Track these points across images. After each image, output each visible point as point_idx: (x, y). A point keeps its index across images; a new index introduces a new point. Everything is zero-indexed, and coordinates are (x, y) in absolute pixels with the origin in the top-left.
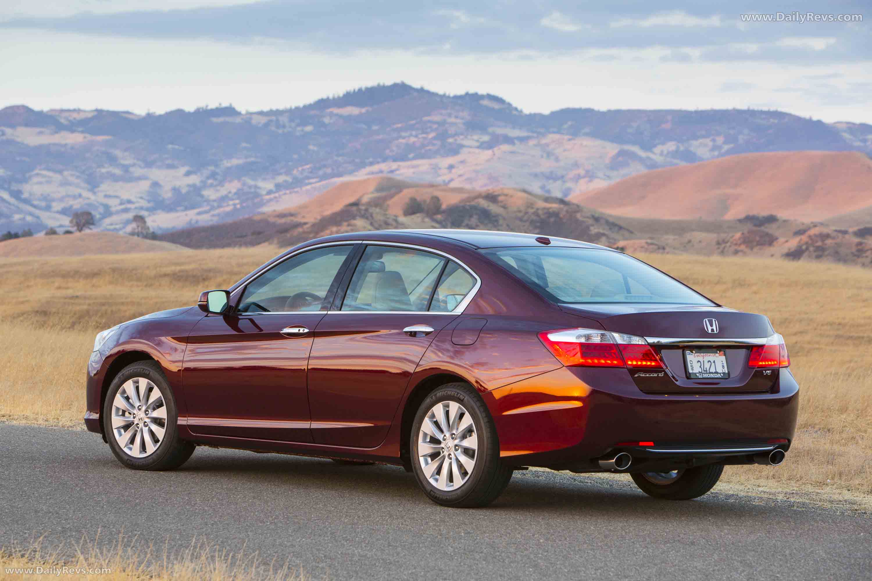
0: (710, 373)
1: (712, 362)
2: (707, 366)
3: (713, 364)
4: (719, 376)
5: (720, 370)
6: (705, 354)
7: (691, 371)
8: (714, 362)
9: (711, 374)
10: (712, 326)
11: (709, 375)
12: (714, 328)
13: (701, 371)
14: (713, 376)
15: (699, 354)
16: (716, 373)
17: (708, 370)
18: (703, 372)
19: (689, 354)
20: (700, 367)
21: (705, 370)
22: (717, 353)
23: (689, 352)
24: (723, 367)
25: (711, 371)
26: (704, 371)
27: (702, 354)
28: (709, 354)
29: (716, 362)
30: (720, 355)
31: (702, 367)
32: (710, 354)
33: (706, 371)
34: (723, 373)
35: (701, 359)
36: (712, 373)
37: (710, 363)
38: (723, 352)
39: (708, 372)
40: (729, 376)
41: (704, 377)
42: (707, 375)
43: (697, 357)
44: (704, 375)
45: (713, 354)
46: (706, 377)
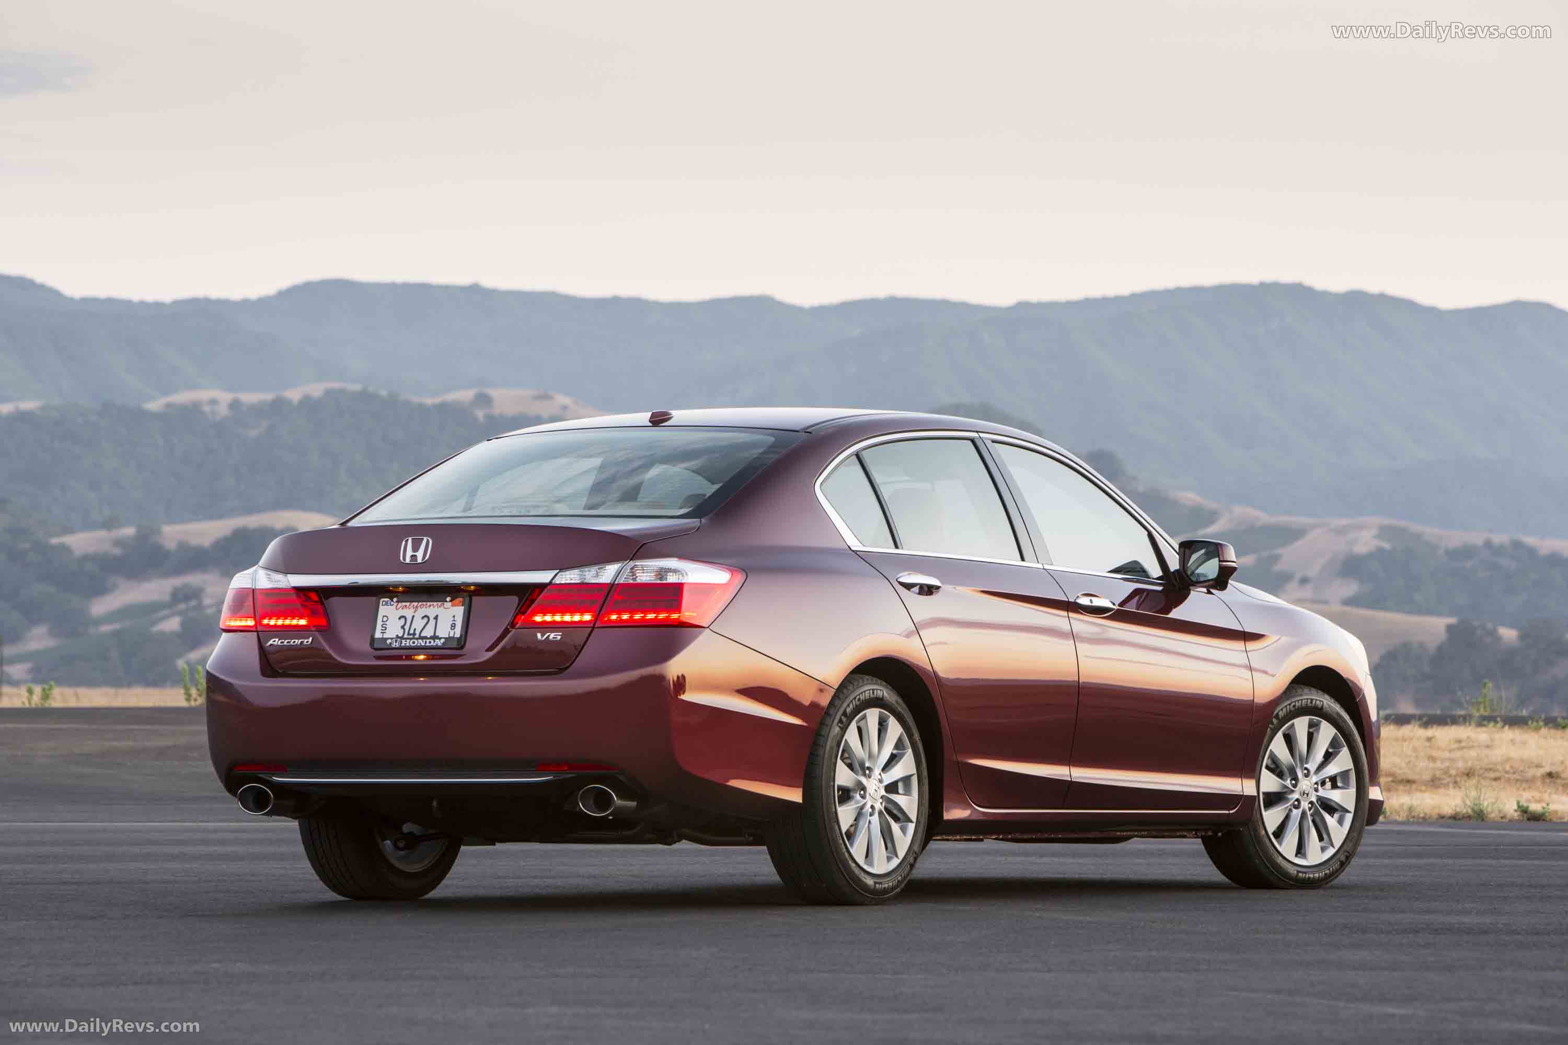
0: (422, 637)
1: (432, 617)
2: (418, 624)
3: (432, 622)
4: (439, 643)
5: (444, 631)
6: (420, 603)
7: (378, 635)
8: (436, 618)
9: (420, 641)
10: (416, 548)
11: (414, 643)
12: (420, 555)
13: (400, 635)
14: (423, 644)
15: (408, 604)
16: (435, 637)
17: (417, 632)
18: (406, 636)
19: (386, 604)
20: (403, 627)
21: (412, 632)
22: (446, 601)
23: (386, 600)
24: (453, 626)
25: (423, 635)
26: (409, 634)
27: (415, 604)
28: (428, 604)
29: (439, 618)
30: (453, 605)
31: (407, 627)
32: (431, 603)
33: (414, 634)
34: (448, 639)
35: (409, 613)
36: (426, 638)
37: (426, 620)
38: (461, 599)
39: (417, 636)
40: (461, 643)
41: (403, 645)
42: (411, 643)
43: (402, 609)
44: (403, 641)
45: (440, 603)
46: (408, 645)
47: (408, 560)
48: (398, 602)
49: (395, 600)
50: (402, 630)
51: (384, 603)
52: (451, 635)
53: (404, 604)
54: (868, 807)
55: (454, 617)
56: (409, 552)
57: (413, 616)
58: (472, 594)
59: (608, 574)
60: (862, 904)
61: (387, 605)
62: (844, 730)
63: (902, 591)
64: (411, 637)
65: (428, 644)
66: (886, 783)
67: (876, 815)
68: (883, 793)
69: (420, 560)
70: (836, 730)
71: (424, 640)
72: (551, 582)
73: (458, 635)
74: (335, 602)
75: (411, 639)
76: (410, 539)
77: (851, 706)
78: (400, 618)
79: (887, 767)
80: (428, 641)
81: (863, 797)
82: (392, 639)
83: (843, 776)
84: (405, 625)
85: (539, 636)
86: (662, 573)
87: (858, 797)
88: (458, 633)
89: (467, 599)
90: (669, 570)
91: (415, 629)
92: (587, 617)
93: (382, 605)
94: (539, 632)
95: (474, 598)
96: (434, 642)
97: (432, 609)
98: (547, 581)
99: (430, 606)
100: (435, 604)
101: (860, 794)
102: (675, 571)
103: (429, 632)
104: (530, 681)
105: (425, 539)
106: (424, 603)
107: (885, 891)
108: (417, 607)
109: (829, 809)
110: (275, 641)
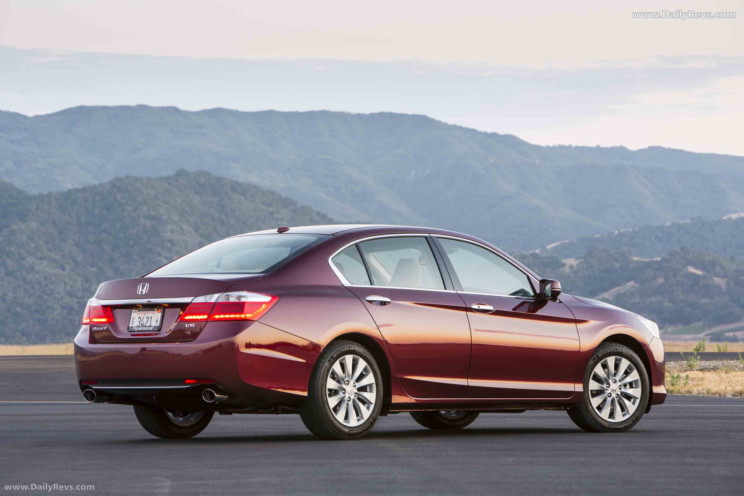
0: (145, 326)
1: (150, 318)
2: (145, 321)
3: (150, 319)
4: (151, 328)
5: (154, 324)
6: (146, 312)
7: (130, 326)
8: (151, 318)
10: (143, 288)
11: (143, 328)
12: (144, 291)
13: (138, 325)
14: (146, 329)
15: (142, 312)
16: (150, 326)
17: (144, 324)
18: (140, 326)
20: (139, 322)
21: (142, 324)
22: (155, 311)
23: (134, 310)
24: (157, 321)
25: (146, 325)
26: (141, 325)
27: (144, 312)
28: (149, 312)
29: (152, 318)
30: (157, 312)
31: (141, 322)
32: (150, 312)
33: (143, 325)
34: (155, 327)
35: (142, 316)
36: (147, 326)
37: (148, 318)
38: (161, 310)
39: (144, 326)
40: (159, 329)
41: (139, 329)
42: (142, 328)
43: (140, 314)
44: (139, 328)
45: (153, 312)
46: (140, 329)
47: (140, 294)
48: (138, 311)
49: (137, 310)
50: (139, 323)
51: (134, 312)
52: (156, 325)
53: (140, 312)
54: (347, 397)
55: (157, 317)
56: (141, 290)
57: (143, 317)
58: (165, 308)
59: (214, 298)
60: (344, 440)
61: (135, 313)
62: (332, 364)
63: (368, 304)
64: (142, 326)
65: (147, 329)
66: (357, 387)
67: (352, 401)
68: (356, 391)
69: (144, 293)
70: (327, 364)
71: (146, 328)
72: (191, 302)
73: (158, 325)
74: (118, 312)
75: (142, 327)
76: (141, 284)
77: (336, 354)
78: (139, 318)
79: (358, 380)
80: (148, 328)
81: (344, 393)
82: (135, 327)
83: (331, 384)
84: (140, 321)
85: (186, 325)
86: (239, 297)
87: (341, 393)
88: (158, 324)
89: (163, 310)
90: (241, 296)
91: (143, 323)
92: (205, 317)
93: (133, 313)
94: (186, 324)
95: (166, 309)
96: (150, 328)
97: (150, 314)
98: (190, 302)
99: (149, 313)
100: (151, 312)
101: (342, 392)
102: (245, 297)
103: (148, 324)
104: (186, 344)
105: (147, 284)
106: (148, 312)
107: (355, 434)
108: (145, 313)
109: (322, 399)
110: (95, 328)
